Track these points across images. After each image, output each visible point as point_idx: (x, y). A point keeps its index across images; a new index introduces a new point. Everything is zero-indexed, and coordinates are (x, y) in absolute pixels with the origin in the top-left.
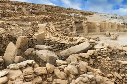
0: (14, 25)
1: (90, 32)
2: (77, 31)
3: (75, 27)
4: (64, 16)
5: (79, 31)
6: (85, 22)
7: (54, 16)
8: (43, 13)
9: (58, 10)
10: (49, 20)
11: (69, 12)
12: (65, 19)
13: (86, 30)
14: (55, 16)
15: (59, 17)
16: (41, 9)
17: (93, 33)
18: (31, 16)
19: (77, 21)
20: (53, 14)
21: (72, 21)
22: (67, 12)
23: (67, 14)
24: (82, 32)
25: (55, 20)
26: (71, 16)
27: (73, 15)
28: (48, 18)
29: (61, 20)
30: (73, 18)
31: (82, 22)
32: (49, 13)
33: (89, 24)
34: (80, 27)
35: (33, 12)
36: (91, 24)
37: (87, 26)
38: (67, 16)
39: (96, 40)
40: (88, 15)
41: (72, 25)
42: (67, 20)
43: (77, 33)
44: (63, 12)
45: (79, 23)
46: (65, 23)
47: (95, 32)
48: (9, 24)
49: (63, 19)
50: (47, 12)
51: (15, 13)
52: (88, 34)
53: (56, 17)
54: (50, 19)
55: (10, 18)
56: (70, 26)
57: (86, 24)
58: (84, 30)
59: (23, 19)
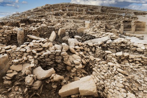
0: (71, 22)
1: (138, 30)
2: (124, 28)
3: (122, 25)
4: (115, 15)
5: (127, 29)
6: (134, 21)
7: (105, 15)
8: (97, 13)
9: (112, 11)
10: (100, 19)
11: (122, 12)
12: (115, 18)
13: (133, 28)
14: (107, 15)
15: (110, 16)
16: (97, 10)
17: (140, 32)
18: (86, 16)
19: (126, 20)
20: (105, 14)
21: (121, 20)
22: (119, 12)
23: (118, 14)
24: (129, 31)
25: (106, 19)
26: (122, 16)
27: (123, 14)
28: (100, 17)
29: (111, 19)
30: (123, 17)
31: (131, 21)
32: (102, 13)
33: (139, 24)
34: (128, 26)
35: (90, 13)
36: (141, 23)
37: (135, 25)
38: (118, 15)
39: (139, 38)
40: (141, 15)
41: (120, 24)
42: (117, 19)
43: (124, 30)
44: (116, 12)
45: (128, 22)
46: (114, 22)
47: (143, 31)
48: (68, 21)
49: (113, 18)
50: (100, 12)
51: (76, 13)
52: (135, 32)
53: (107, 17)
54: (102, 18)
55: (71, 17)
56: (118, 25)
57: (134, 23)
58: (131, 29)
59: (80, 18)
